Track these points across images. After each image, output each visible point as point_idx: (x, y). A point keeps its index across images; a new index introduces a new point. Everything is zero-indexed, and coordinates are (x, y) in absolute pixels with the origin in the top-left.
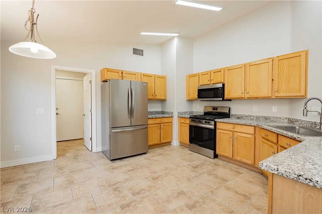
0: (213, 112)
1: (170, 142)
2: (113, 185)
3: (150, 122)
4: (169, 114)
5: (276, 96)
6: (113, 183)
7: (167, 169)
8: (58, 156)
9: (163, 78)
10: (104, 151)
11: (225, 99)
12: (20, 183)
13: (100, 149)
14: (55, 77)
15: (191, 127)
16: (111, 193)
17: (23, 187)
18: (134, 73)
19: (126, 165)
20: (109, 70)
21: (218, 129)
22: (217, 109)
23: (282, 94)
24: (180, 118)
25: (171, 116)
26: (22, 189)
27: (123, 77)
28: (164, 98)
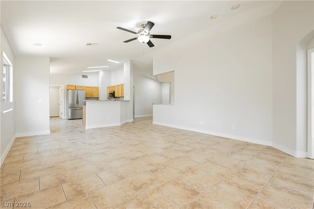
11: (115, 97)
13: (66, 118)
18: (82, 86)
27: (76, 88)
28: (97, 97)
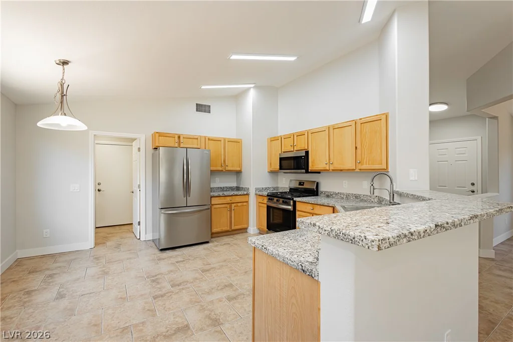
0: (299, 188)
1: (246, 229)
2: (153, 277)
3: (214, 201)
4: (245, 191)
5: (359, 168)
6: (154, 274)
7: (225, 261)
8: (96, 244)
9: (237, 142)
10: (154, 240)
11: (309, 171)
12: (48, 272)
13: (150, 237)
14: (94, 142)
15: (268, 208)
16: (148, 284)
17: (51, 276)
18: (196, 137)
19: (177, 256)
20: (161, 135)
21: (298, 211)
22: (303, 185)
23: (364, 167)
24: (258, 196)
25: (245, 193)
26: (49, 278)
27: (179, 143)
28: (238, 169)
